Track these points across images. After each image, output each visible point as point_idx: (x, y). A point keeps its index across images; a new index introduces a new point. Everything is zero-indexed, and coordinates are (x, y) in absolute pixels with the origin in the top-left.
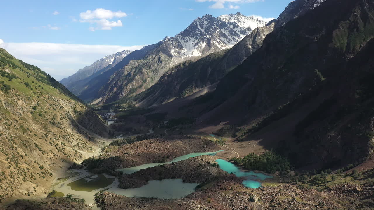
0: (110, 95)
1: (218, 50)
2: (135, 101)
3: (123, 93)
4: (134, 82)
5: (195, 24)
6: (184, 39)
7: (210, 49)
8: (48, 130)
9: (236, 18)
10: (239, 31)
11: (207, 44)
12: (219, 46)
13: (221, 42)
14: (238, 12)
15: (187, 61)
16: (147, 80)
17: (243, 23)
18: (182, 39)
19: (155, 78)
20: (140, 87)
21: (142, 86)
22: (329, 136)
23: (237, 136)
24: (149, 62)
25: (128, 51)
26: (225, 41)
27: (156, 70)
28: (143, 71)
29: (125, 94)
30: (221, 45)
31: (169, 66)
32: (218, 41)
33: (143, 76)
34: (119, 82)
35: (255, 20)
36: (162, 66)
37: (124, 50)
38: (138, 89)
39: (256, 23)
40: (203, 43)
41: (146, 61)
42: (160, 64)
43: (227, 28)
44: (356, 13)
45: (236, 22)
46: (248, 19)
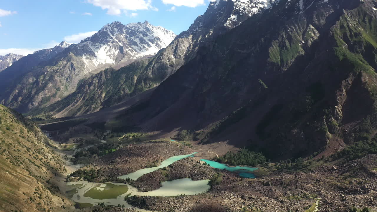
0: (13, 105)
1: (132, 58)
2: (52, 111)
3: (34, 103)
4: (47, 90)
5: (105, 30)
6: (95, 46)
7: (124, 57)
8: (22, 145)
9: (145, 27)
10: (148, 40)
11: (120, 52)
12: (132, 54)
13: (133, 50)
14: (146, 21)
15: (109, 69)
16: (60, 89)
17: (151, 32)
18: (92, 45)
19: (69, 85)
20: (54, 96)
21: (55, 95)
22: (293, 133)
23: (199, 139)
24: (60, 69)
25: (14, 55)
26: (136, 49)
27: (69, 77)
28: (56, 78)
29: (36, 104)
30: (133, 52)
31: (83, 74)
32: (130, 48)
33: (56, 84)
34: (24, 90)
35: (163, 30)
36: (76, 74)
37: (10, 54)
38: (52, 98)
39: (164, 33)
40: (116, 50)
41: (55, 68)
42: (73, 70)
43: (137, 36)
44: (282, 34)
45: (145, 31)
46: (156, 28)
